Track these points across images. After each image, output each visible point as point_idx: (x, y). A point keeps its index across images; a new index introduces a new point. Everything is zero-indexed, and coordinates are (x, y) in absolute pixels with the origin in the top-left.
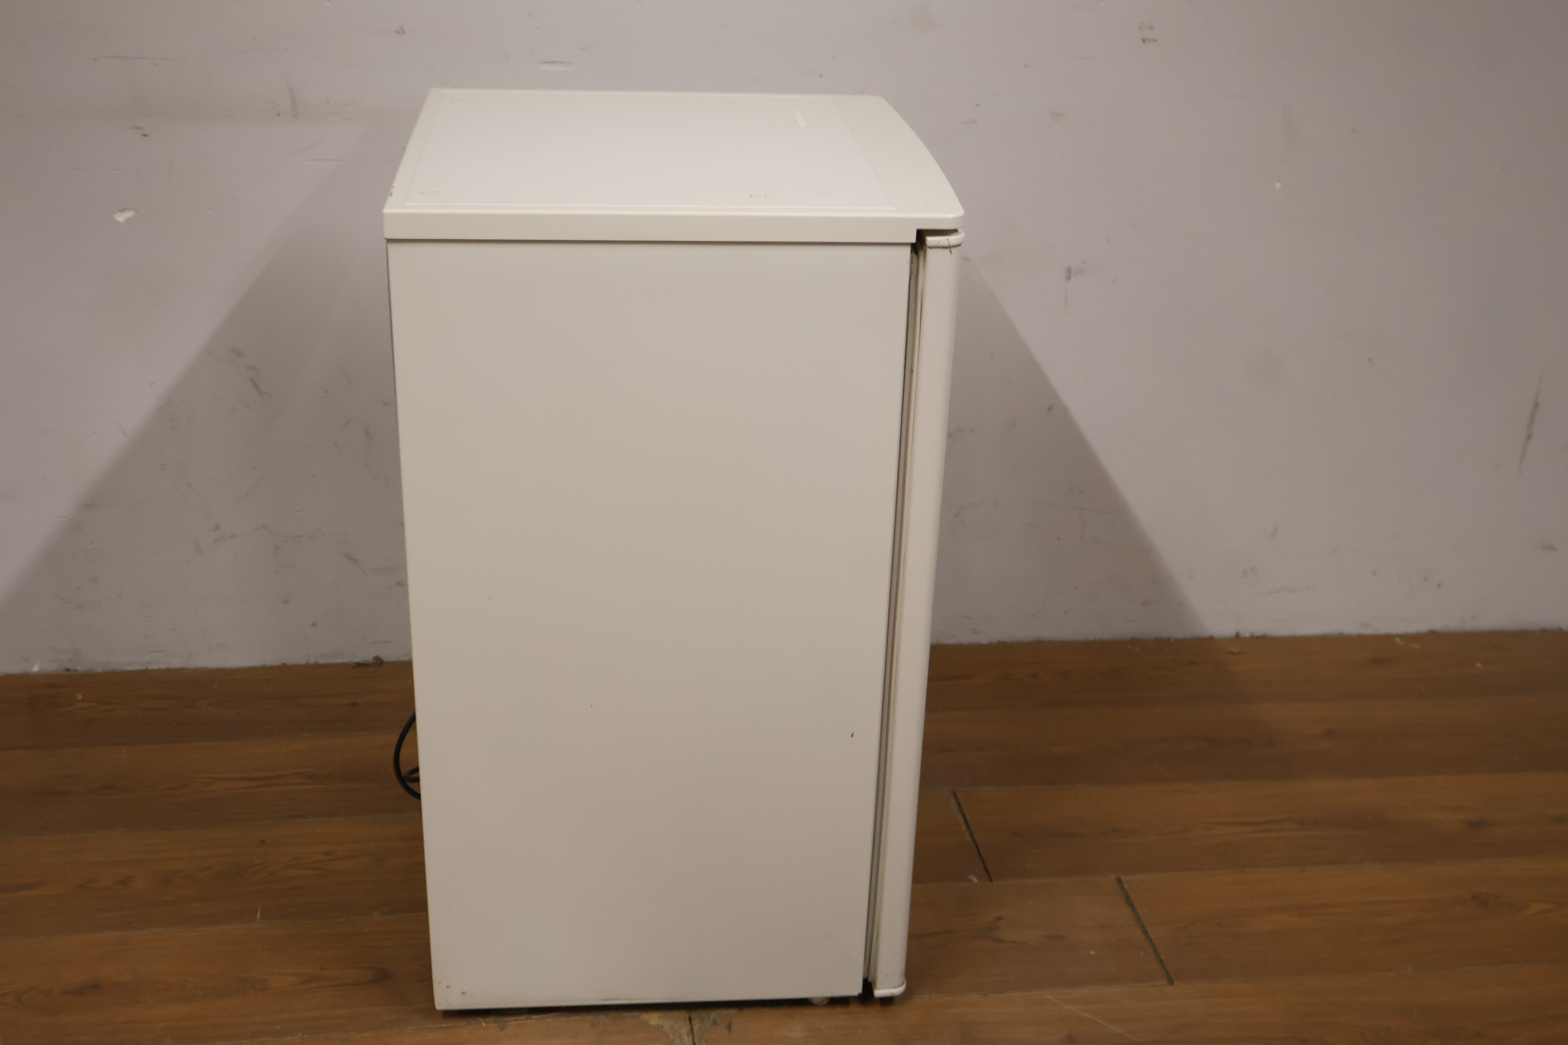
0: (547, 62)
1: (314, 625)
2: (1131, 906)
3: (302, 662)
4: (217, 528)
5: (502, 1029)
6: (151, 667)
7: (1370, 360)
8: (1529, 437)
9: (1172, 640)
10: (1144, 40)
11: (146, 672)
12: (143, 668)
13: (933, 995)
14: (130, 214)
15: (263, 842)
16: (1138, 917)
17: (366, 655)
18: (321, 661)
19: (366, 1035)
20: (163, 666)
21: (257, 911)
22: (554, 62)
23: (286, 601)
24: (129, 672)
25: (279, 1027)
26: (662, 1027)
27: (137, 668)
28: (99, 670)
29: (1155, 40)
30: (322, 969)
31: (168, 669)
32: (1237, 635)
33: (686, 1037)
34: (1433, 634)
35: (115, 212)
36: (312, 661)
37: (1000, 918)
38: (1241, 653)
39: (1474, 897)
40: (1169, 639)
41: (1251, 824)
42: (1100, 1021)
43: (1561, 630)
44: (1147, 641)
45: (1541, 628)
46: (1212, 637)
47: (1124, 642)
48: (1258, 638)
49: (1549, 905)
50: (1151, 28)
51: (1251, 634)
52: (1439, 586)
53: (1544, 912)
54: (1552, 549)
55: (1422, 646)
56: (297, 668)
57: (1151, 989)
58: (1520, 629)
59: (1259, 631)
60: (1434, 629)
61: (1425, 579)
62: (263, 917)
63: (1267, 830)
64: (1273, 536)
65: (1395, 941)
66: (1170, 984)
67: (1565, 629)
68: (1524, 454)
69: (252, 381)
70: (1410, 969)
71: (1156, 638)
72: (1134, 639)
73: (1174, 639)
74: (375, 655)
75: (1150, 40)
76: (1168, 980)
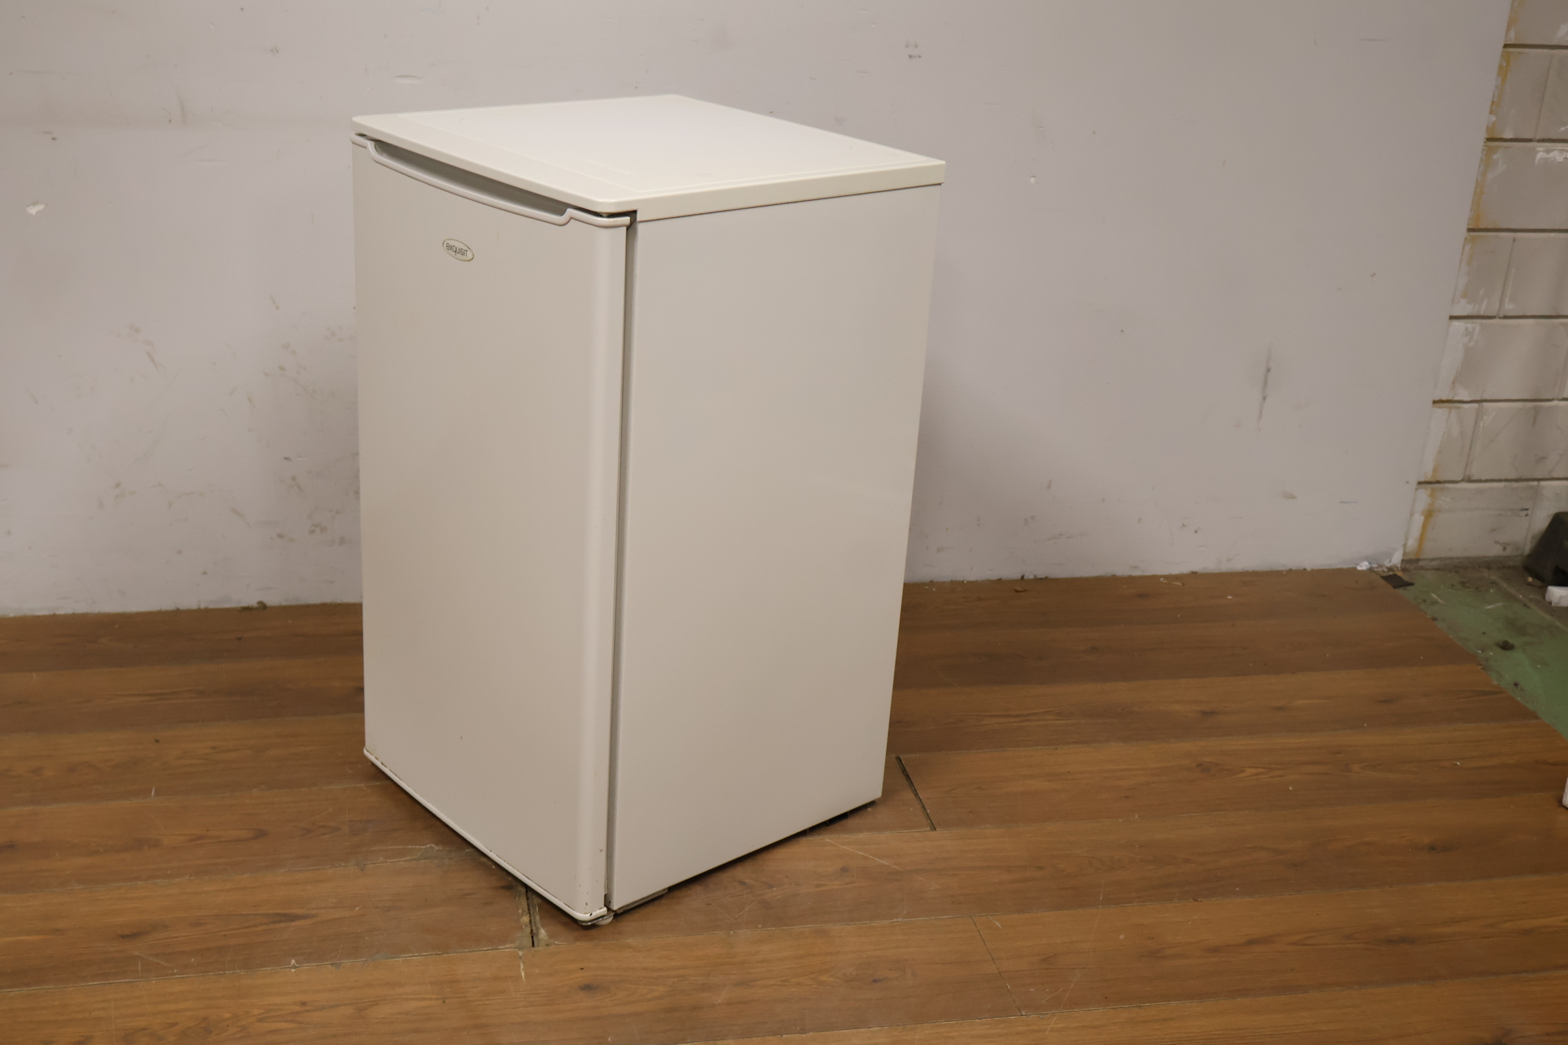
0: (401, 76)
1: (205, 573)
2: (906, 776)
3: (194, 606)
4: (117, 485)
5: (362, 870)
6: (58, 612)
7: (1122, 331)
8: (1264, 398)
9: (965, 582)
10: (910, 56)
11: (54, 617)
12: (52, 613)
14: (41, 207)
15: (157, 741)
17: (252, 601)
18: (211, 606)
19: (245, 876)
20: (69, 611)
21: (152, 790)
22: (406, 76)
23: (180, 552)
24: (39, 617)
25: (170, 872)
27: (46, 613)
28: (12, 615)
29: (920, 57)
30: (208, 830)
31: (73, 614)
32: (1023, 577)
34: (1194, 573)
35: (28, 206)
36: (203, 606)
38: (1025, 591)
39: (1200, 765)
40: (963, 582)
41: (1017, 716)
42: (871, 857)
43: (1305, 569)
44: (944, 583)
45: (1288, 568)
46: (1000, 579)
47: (923, 584)
48: (1041, 579)
49: (1260, 770)
50: (916, 46)
51: (1035, 576)
52: (1196, 532)
53: (1257, 774)
54: (1293, 497)
55: (1183, 585)
56: (189, 612)
57: (917, 834)
58: (1269, 570)
59: (1041, 573)
60: (1195, 569)
61: (1184, 525)
62: (157, 794)
63: (1029, 720)
64: (1049, 487)
65: (1127, 797)
66: (932, 830)
67: (1309, 569)
68: (1261, 413)
69: (149, 354)
70: (1137, 817)
71: (952, 581)
72: (931, 581)
73: (968, 582)
74: (259, 599)
75: (915, 57)
76: (931, 827)
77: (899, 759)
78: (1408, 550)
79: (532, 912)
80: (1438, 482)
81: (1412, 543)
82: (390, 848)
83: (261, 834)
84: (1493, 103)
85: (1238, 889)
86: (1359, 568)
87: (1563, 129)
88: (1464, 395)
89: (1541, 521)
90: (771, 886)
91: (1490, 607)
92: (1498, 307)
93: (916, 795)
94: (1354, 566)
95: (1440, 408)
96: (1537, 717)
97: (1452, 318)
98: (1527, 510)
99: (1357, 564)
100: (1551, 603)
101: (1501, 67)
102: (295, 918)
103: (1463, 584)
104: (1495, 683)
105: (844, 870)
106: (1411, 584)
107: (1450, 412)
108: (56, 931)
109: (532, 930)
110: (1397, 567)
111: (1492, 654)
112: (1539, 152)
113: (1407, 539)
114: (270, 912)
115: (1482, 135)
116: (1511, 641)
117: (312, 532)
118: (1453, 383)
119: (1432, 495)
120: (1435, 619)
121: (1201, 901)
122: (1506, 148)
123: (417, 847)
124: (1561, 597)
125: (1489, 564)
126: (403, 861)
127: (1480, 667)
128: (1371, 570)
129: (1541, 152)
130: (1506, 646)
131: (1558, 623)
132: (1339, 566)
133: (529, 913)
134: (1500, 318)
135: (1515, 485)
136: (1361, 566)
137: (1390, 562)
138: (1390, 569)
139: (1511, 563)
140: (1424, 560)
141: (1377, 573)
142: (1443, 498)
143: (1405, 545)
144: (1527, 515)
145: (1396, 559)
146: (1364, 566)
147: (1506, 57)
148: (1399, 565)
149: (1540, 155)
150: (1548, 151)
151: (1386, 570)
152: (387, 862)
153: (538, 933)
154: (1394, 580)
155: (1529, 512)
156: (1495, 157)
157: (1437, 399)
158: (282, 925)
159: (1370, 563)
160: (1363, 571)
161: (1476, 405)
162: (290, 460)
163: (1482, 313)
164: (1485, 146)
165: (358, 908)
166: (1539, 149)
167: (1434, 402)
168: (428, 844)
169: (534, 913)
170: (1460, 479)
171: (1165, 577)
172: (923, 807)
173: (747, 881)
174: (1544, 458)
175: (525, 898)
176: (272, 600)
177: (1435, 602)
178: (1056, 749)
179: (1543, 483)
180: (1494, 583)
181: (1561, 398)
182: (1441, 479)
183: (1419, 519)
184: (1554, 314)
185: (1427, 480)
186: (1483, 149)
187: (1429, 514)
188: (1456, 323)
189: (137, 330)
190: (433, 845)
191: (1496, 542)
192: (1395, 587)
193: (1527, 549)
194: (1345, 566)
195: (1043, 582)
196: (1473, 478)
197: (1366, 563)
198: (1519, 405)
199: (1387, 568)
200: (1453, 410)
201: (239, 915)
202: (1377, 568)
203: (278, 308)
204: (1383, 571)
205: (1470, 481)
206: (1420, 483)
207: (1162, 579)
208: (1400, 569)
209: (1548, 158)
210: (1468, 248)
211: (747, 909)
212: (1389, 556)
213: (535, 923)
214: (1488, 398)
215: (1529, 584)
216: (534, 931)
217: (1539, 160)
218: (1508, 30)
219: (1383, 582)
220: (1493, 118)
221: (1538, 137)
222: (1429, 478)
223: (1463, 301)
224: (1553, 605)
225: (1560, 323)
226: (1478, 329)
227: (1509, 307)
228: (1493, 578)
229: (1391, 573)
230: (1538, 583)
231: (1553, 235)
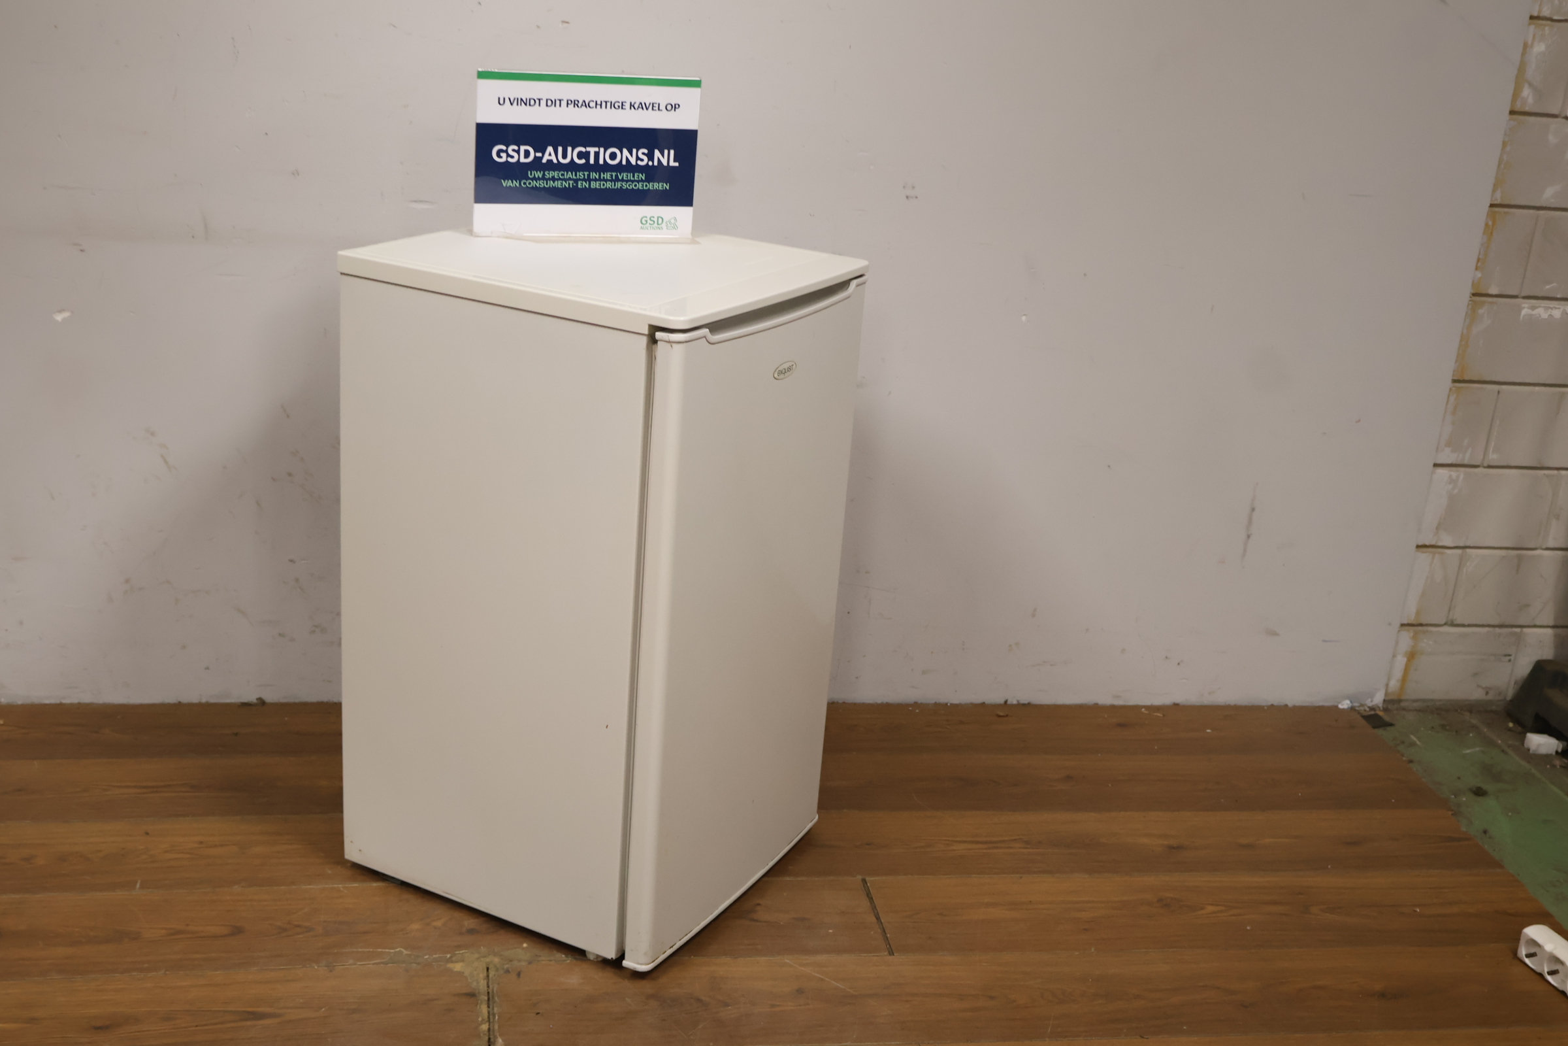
0: (415, 201)
1: (207, 668)
2: (871, 899)
3: (195, 700)
4: (127, 581)
5: (331, 971)
6: (64, 701)
8: (1249, 537)
10: (907, 197)
11: (61, 705)
12: (58, 702)
13: (692, 957)
14: (66, 314)
15: (147, 834)
16: (874, 908)
17: (251, 697)
18: (212, 701)
19: (219, 972)
20: (75, 701)
21: (136, 883)
22: (421, 201)
23: (184, 647)
25: (146, 965)
26: (463, 973)
27: (53, 701)
28: (20, 702)
29: (917, 197)
30: (187, 925)
31: (79, 703)
32: (1006, 702)
33: (482, 981)
34: (1176, 705)
35: (54, 313)
36: (204, 701)
37: (759, 904)
38: (1007, 716)
39: (1160, 900)
40: (947, 704)
41: (985, 843)
42: (827, 979)
43: (1286, 705)
44: (927, 705)
45: (1269, 704)
46: (984, 703)
47: (908, 705)
48: (1024, 705)
49: (1223, 908)
50: (913, 187)
51: (1018, 701)
52: (1179, 664)
53: (1214, 912)
54: (1275, 634)
55: (1164, 715)
56: (191, 705)
57: (875, 958)
58: (1250, 705)
59: (1024, 699)
60: (1177, 702)
61: (1167, 657)
62: (142, 887)
63: (997, 848)
64: (1034, 616)
65: (1085, 930)
66: (890, 955)
67: (1290, 705)
68: (1245, 550)
69: (162, 456)
70: (1093, 950)
71: (936, 703)
72: (916, 703)
73: (951, 704)
74: (258, 697)
75: (912, 197)
76: (889, 952)
77: (864, 881)
78: (1390, 690)
79: (491, 1020)
80: (1421, 625)
81: (1394, 684)
82: (360, 950)
83: (237, 931)
84: (1478, 260)
85: (1185, 1028)
86: (1340, 706)
87: (1547, 287)
88: (1447, 540)
89: (1523, 667)
90: (727, 1005)
91: (1468, 751)
92: (1482, 457)
93: (878, 918)
94: (1336, 704)
95: (1423, 552)
96: (1499, 865)
97: (1436, 465)
98: (1510, 655)
99: (1339, 703)
100: (1529, 750)
101: (1487, 225)
102: (263, 1016)
103: (1443, 727)
104: (1464, 829)
105: (800, 991)
106: (1391, 725)
107: (1433, 558)
108: (32, 1020)
109: (489, 1039)
110: (1379, 708)
111: (1464, 799)
112: (1524, 308)
113: (1389, 680)
114: (239, 1009)
115: (1468, 291)
116: (1485, 787)
117: (313, 632)
118: (1437, 529)
119: (1414, 638)
120: (1411, 761)
121: (1147, 1038)
122: (1491, 303)
123: (387, 950)
124: (1539, 745)
125: (1471, 707)
126: (373, 964)
127: (1450, 813)
128: (1352, 709)
129: (1526, 309)
130: (1479, 792)
131: (1533, 771)
132: (1321, 704)
133: (489, 1021)
134: (1485, 467)
135: (1497, 630)
136: (1343, 705)
137: (1372, 701)
138: (1372, 709)
139: (1494, 708)
140: (1407, 700)
141: (1359, 712)
142: (1425, 641)
143: (1387, 685)
144: (1510, 661)
145: (1378, 699)
146: (1345, 705)
147: (1491, 216)
148: (1381, 705)
149: (1525, 311)
150: (1533, 308)
151: (1368, 709)
152: (355, 964)
153: (495, 1041)
154: (1374, 719)
155: (1512, 658)
156: (1481, 311)
157: (1420, 544)
158: (249, 1023)
159: (1351, 702)
160: (1344, 709)
161: (1459, 551)
162: (294, 562)
163: (1466, 462)
164: (1470, 301)
165: (323, 1009)
166: (1523, 306)
167: (1418, 547)
168: (397, 948)
169: (493, 1022)
170: (1443, 623)
171: (1147, 707)
172: (885, 932)
173: (703, 998)
174: (1528, 605)
175: (486, 1006)
176: (270, 697)
177: (1413, 744)
178: (1021, 878)
179: (1525, 630)
180: (1474, 727)
181: (1544, 547)
182: (1424, 622)
183: (1401, 661)
184: (1538, 466)
185: (1410, 622)
186: (1468, 304)
187: (1411, 656)
188: (1440, 471)
189: (153, 434)
190: (402, 949)
191: (1479, 686)
192: (1374, 727)
193: (1510, 694)
194: (1326, 704)
195: (1027, 709)
196: (1455, 623)
197: (1348, 702)
198: (1503, 553)
199: (1369, 707)
200: (1437, 555)
201: (208, 1011)
202: (1359, 707)
203: (288, 416)
204: (1365, 710)
205: (1453, 625)
206: (1403, 625)
207: (1143, 710)
208: (1381, 709)
209: (1533, 315)
210: (1452, 398)
211: (700, 1027)
212: (1372, 696)
213: (494, 1031)
214: (1472, 545)
215: (1510, 730)
216: (492, 1040)
217: (1524, 316)
218: (1494, 191)
219: (1363, 722)
220: (1479, 275)
221: (1524, 294)
222: (1412, 620)
223: (1448, 450)
224: (1531, 752)
225: (1544, 474)
226: (1462, 476)
227: (1493, 457)
228: (1474, 721)
229: (1372, 713)
230: (1519, 729)
231: (1537, 388)
